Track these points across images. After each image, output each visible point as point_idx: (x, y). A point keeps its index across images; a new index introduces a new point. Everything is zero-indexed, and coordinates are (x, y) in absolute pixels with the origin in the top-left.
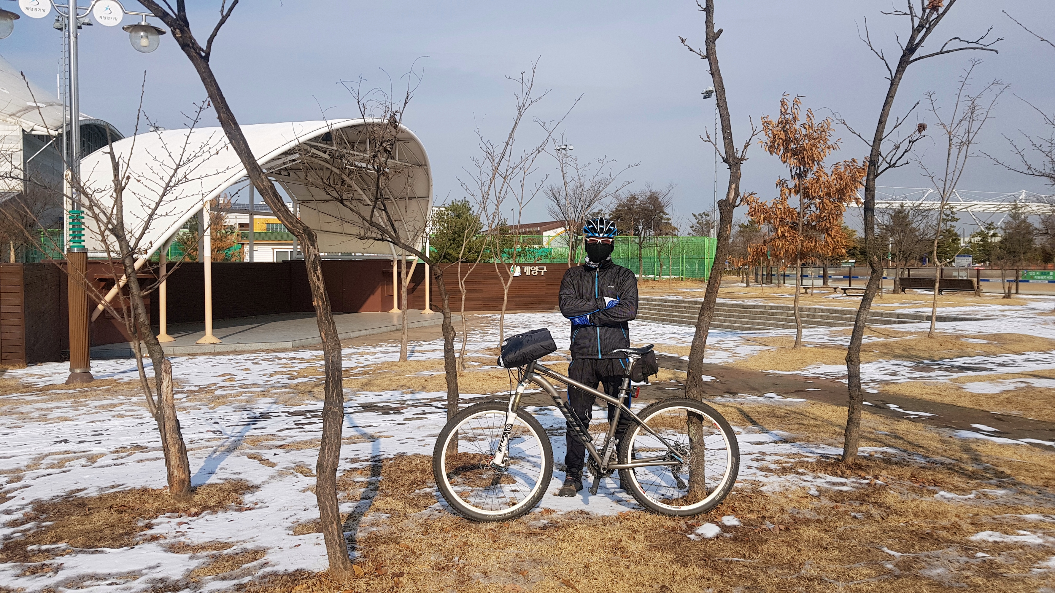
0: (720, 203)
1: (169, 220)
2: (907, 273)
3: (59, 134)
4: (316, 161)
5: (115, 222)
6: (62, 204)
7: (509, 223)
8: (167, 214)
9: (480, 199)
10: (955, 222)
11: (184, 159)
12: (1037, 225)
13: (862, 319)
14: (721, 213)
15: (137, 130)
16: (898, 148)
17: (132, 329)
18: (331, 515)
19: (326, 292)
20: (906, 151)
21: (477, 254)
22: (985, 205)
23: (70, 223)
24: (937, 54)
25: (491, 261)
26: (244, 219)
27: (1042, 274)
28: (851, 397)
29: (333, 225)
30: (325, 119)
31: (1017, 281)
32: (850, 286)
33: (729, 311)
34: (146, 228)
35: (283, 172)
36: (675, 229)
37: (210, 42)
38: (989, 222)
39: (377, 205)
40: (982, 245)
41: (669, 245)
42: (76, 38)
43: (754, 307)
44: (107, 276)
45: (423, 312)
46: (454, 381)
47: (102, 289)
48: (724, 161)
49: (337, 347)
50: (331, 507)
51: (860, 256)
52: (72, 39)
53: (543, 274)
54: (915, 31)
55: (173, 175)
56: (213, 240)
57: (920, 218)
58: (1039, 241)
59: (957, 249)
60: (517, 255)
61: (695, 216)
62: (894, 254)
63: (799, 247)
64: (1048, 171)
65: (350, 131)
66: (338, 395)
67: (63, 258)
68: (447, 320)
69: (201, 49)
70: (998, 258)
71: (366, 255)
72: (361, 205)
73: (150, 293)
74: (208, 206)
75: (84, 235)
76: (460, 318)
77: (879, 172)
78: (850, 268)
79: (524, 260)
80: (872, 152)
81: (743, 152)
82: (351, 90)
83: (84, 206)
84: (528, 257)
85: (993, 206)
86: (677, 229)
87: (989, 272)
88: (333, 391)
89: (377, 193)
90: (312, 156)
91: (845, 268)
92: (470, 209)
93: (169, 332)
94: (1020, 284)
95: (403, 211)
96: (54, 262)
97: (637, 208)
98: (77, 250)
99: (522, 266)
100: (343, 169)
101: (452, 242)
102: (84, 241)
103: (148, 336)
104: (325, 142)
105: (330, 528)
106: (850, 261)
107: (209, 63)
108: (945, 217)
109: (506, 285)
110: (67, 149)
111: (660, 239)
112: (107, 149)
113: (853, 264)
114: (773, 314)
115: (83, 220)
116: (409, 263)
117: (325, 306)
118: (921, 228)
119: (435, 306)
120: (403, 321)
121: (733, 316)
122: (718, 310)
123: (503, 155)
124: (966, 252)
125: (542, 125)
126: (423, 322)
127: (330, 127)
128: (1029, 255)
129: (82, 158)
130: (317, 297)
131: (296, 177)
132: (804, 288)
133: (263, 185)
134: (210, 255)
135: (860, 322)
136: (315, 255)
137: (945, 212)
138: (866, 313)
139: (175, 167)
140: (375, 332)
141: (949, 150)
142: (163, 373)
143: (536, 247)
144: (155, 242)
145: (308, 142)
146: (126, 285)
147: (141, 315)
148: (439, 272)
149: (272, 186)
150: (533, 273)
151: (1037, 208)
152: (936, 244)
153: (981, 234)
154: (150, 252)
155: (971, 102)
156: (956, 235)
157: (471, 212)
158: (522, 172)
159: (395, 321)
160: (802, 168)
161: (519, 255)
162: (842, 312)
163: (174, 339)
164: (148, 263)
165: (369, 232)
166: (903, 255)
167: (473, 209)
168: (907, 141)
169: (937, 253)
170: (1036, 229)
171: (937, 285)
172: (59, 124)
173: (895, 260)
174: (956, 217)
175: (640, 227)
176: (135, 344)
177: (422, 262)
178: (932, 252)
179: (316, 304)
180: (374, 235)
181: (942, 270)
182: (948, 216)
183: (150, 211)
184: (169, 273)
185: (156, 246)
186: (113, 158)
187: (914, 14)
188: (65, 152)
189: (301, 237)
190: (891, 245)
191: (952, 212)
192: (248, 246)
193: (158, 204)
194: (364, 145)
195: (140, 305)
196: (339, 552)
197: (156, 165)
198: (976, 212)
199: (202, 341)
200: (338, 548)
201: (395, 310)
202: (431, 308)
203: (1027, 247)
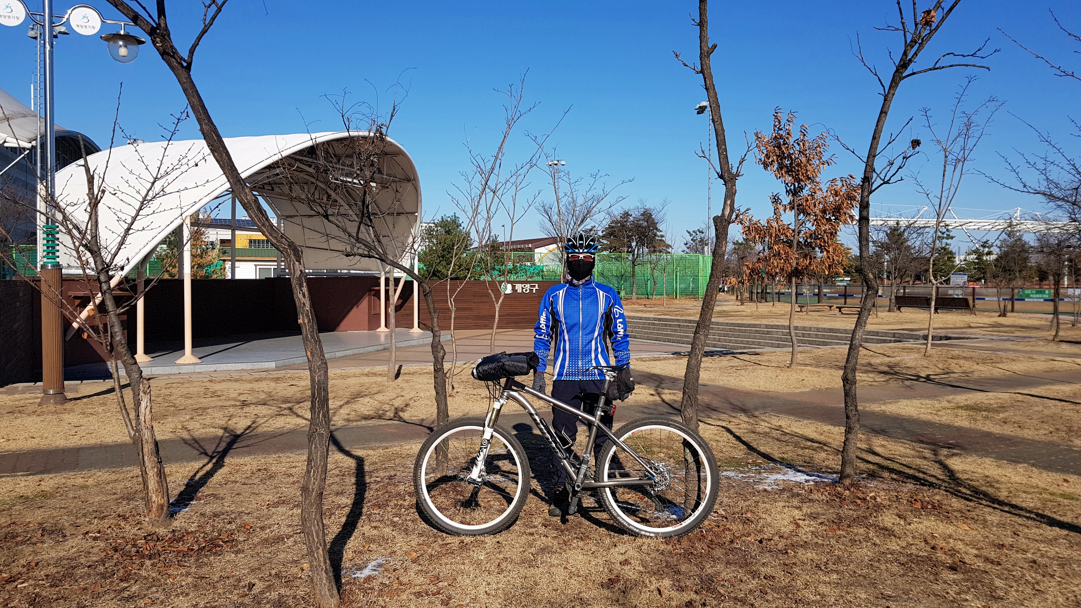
0: (716, 219)
1: (147, 235)
2: (902, 291)
3: (32, 146)
4: (302, 175)
5: (89, 238)
6: (36, 219)
7: (500, 240)
8: (143, 229)
9: (470, 214)
10: (950, 240)
11: (162, 171)
12: (1032, 244)
13: (857, 337)
14: (716, 229)
15: (112, 143)
16: (892, 164)
17: (109, 348)
18: (316, 540)
19: (312, 309)
20: (900, 168)
21: (467, 271)
22: (980, 222)
23: (44, 239)
24: (931, 69)
25: (482, 278)
26: (226, 234)
27: (1038, 292)
28: (848, 417)
29: (318, 241)
30: (308, 132)
31: (1012, 300)
32: (845, 303)
33: (723, 330)
34: (122, 243)
35: (266, 187)
36: (668, 246)
37: (192, 52)
38: (985, 240)
39: (364, 221)
40: (978, 263)
41: (663, 262)
42: (52, 46)
43: (749, 325)
44: (81, 294)
45: (412, 331)
46: (443, 402)
47: (77, 306)
48: (719, 177)
49: (324, 366)
50: (317, 533)
51: (855, 274)
52: (48, 47)
53: (534, 292)
54: (909, 46)
55: (151, 189)
56: (193, 256)
57: (915, 235)
58: (1034, 260)
59: (953, 267)
60: (509, 272)
61: (689, 233)
62: (890, 272)
63: (794, 265)
64: (1043, 189)
65: (335, 144)
66: (324, 416)
67: (36, 273)
68: (437, 339)
69: (182, 58)
70: (994, 277)
71: (352, 272)
72: (346, 221)
73: (127, 310)
74: (188, 221)
75: (58, 251)
76: (449, 337)
77: (873, 188)
78: (845, 286)
79: (515, 277)
80: (866, 169)
81: (738, 168)
82: (335, 103)
83: (57, 221)
84: (519, 275)
85: (988, 224)
86: (671, 247)
87: (984, 291)
88: (319, 412)
89: (363, 208)
90: (297, 171)
91: (840, 286)
92: (460, 226)
93: (146, 352)
94: (1016, 302)
95: (391, 226)
96: (26, 279)
97: (631, 224)
98: (51, 267)
99: (513, 283)
100: (327, 183)
101: (441, 259)
102: (58, 257)
103: (125, 355)
104: (310, 156)
105: (315, 554)
106: (846, 279)
107: (191, 73)
108: (940, 234)
109: (497, 303)
110: (42, 162)
111: (653, 256)
112: (81, 162)
113: (848, 282)
114: (768, 333)
115: (57, 236)
116: (397, 281)
117: (311, 324)
118: (916, 245)
119: (424, 325)
120: (391, 339)
121: (728, 335)
122: (713, 329)
123: (493, 169)
124: (961, 270)
125: (534, 139)
126: (412, 342)
127: (314, 140)
128: (1024, 273)
129: (57, 171)
130: (302, 314)
131: (280, 191)
132: (799, 306)
133: (247, 199)
134: (190, 272)
135: (856, 341)
136: (301, 271)
137: (941, 230)
138: (861, 331)
139: (152, 180)
140: (362, 352)
141: (945, 166)
142: (141, 394)
143: (529, 264)
144: (133, 258)
145: (292, 156)
146: (103, 302)
147: (117, 334)
148: (428, 288)
149: (256, 201)
150: (524, 290)
151: (1032, 226)
152: (931, 262)
153: (976, 252)
154: (127, 269)
155: (967, 119)
156: (951, 253)
157: (461, 228)
158: (514, 187)
159: (382, 339)
160: (796, 184)
161: (510, 272)
162: (837, 331)
163: (152, 359)
164: (126, 280)
165: (355, 248)
166: (899, 273)
167: (463, 225)
168: (901, 157)
169: (933, 271)
170: (1032, 247)
171: (933, 303)
172: (33, 136)
173: (891, 278)
174: (951, 235)
175: (634, 244)
176: (112, 363)
177: (410, 279)
178: (927, 270)
179: (302, 322)
180: (361, 251)
181: (937, 288)
182: (943, 233)
183: (126, 226)
184: (147, 290)
185: (133, 263)
186: (88, 170)
187: (907, 30)
188: (39, 165)
189: (287, 252)
190: (886, 263)
191: (947, 230)
192: (230, 263)
193: (134, 219)
194: (351, 160)
195: (116, 324)
196: (325, 579)
197: (132, 179)
198: (971, 229)
199: (180, 361)
200: (324, 575)
201: (383, 328)
202: (419, 327)
203: (1024, 265)
